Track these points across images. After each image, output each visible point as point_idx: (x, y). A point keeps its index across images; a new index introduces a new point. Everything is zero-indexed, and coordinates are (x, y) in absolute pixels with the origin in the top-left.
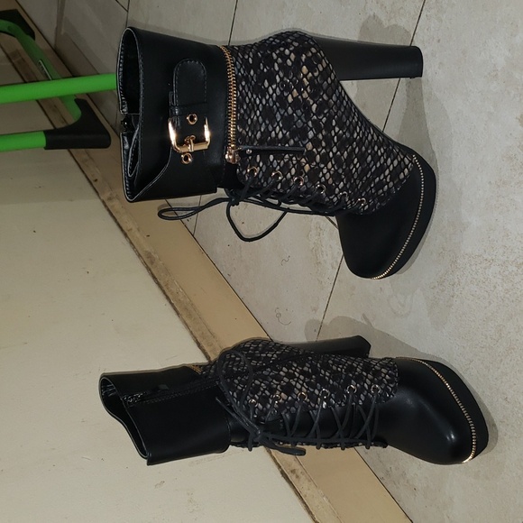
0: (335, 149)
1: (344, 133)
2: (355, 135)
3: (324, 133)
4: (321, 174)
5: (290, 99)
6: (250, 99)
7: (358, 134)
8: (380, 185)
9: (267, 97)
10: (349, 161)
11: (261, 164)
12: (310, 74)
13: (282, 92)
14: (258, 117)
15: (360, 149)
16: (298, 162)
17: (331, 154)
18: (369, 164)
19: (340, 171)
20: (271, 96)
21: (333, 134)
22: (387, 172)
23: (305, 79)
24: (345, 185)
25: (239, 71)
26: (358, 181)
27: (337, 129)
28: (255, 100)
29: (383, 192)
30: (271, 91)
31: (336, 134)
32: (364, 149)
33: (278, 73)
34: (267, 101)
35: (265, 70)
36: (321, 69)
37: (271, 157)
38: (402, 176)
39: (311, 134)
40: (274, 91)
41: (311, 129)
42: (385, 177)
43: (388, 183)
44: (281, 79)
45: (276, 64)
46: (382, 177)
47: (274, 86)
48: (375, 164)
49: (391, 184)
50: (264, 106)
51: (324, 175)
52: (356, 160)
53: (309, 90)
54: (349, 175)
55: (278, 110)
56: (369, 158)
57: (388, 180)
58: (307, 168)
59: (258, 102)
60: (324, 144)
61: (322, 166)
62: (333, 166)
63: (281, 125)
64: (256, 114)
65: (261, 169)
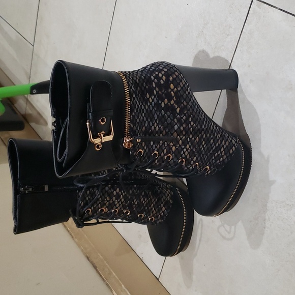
0: (191, 136)
1: (197, 126)
2: (203, 127)
3: (184, 126)
4: (182, 153)
5: (163, 105)
6: (138, 106)
7: (205, 126)
8: (218, 157)
9: (149, 104)
10: (200, 143)
11: (145, 148)
12: (175, 89)
13: (158, 101)
14: (143, 117)
15: (206, 136)
16: (169, 145)
17: (189, 139)
18: (211, 145)
19: (194, 150)
20: (151, 104)
21: (190, 126)
22: (222, 149)
23: (172, 92)
24: (197, 158)
25: (131, 88)
26: (205, 156)
27: (192, 123)
28: (141, 106)
29: (220, 162)
30: (151, 100)
31: (192, 126)
32: (208, 135)
33: (155, 88)
34: (149, 107)
35: (147, 87)
36: (182, 86)
37: (152, 143)
38: (231, 151)
39: (176, 127)
40: (153, 100)
41: (176, 124)
42: (221, 152)
43: (223, 157)
44: (157, 92)
45: (154, 83)
46: (219, 153)
47: (153, 97)
48: (215, 144)
49: (225, 157)
50: (147, 110)
51: (184, 153)
52: (204, 143)
53: (175, 99)
54: (200, 152)
55: (155, 112)
56: (212, 141)
57: (223, 154)
58: (174, 148)
59: (143, 107)
60: (184, 133)
61: (183, 147)
62: (190, 147)
63: (158, 122)
64: (142, 115)
65: (145, 150)
